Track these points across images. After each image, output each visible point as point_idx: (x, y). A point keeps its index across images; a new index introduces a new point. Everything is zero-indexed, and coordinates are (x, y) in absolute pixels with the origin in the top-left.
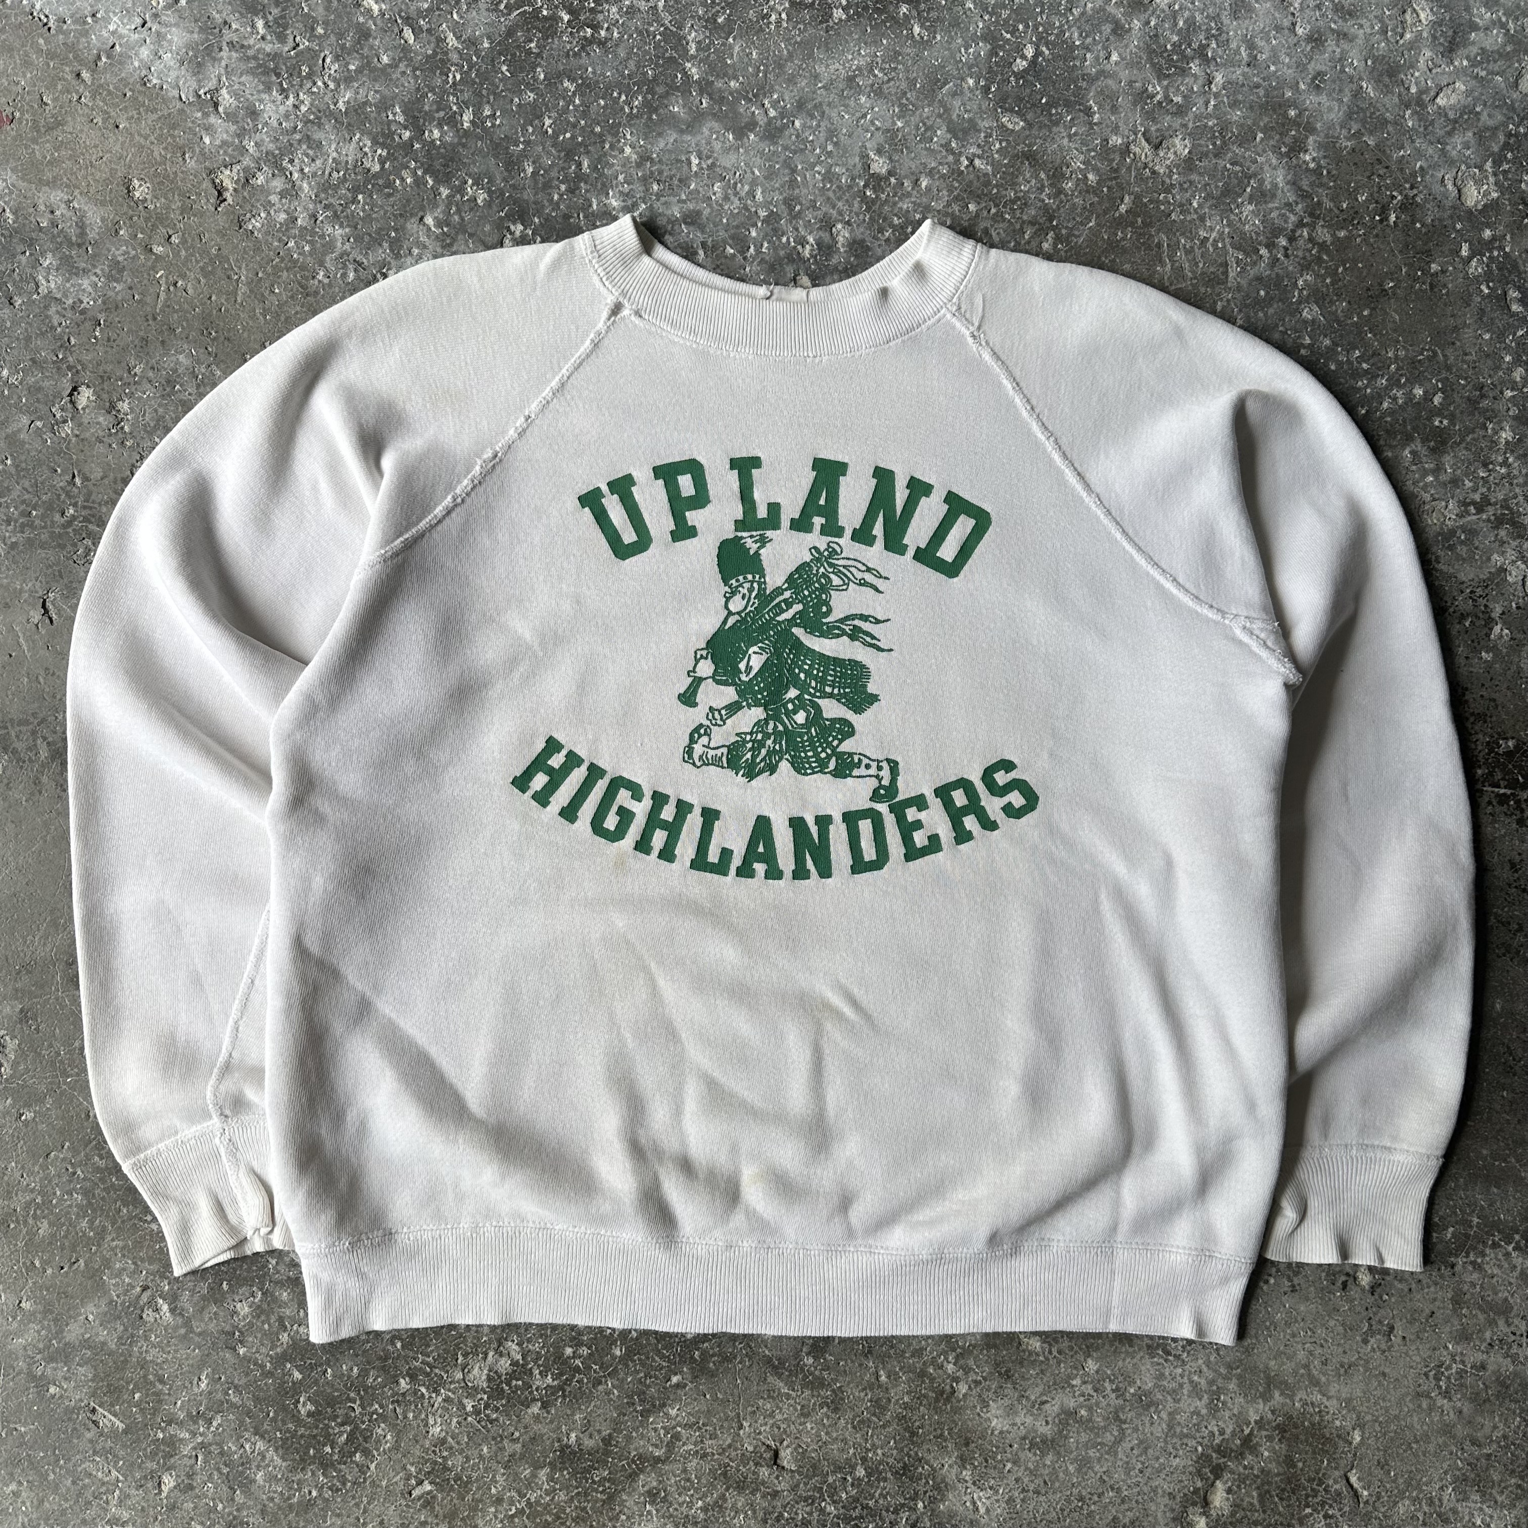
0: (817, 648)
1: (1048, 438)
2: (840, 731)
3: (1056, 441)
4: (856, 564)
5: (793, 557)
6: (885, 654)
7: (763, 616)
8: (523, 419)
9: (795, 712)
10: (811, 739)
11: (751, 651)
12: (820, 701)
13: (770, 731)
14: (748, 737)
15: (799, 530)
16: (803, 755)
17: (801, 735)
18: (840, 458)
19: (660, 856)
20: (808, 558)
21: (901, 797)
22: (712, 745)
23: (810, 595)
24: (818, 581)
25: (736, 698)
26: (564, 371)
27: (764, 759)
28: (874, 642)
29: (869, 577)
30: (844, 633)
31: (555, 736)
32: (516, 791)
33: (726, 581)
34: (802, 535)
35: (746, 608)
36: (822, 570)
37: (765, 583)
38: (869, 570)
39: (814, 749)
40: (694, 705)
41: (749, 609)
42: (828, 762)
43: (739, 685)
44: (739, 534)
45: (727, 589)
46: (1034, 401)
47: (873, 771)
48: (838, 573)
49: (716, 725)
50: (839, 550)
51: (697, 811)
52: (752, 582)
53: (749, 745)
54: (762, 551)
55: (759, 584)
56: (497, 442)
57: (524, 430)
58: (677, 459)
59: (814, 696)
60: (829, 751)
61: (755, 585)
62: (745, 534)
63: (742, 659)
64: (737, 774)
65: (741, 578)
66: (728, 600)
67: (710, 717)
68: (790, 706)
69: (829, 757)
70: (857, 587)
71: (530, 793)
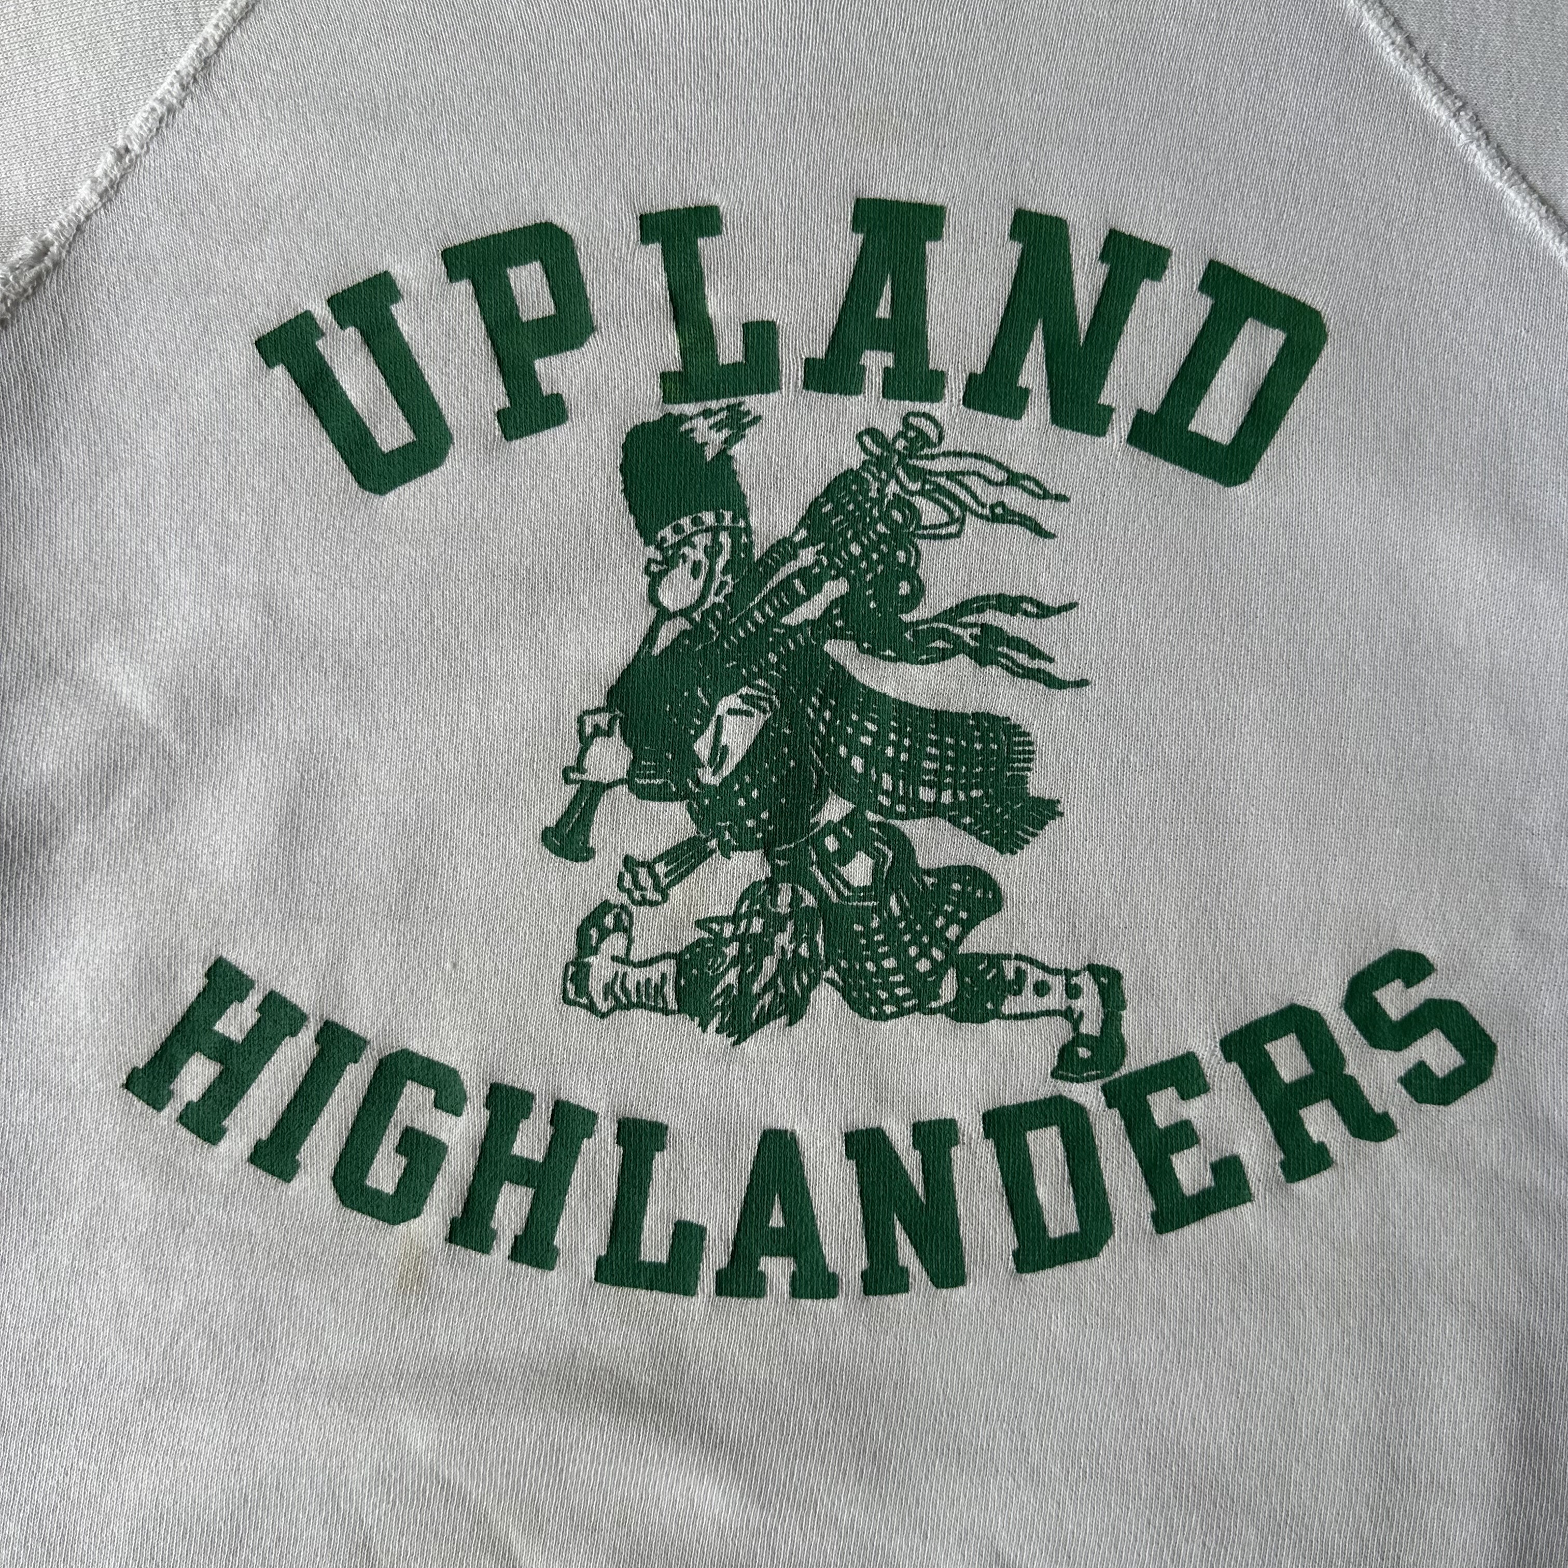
0: (890, 689)
1: (1456, 115)
2: (963, 900)
3: (1477, 121)
4: (977, 465)
5: (814, 460)
6: (1068, 693)
7: (749, 615)
8: (110, 158)
9: (844, 856)
10: (888, 926)
11: (722, 708)
12: (907, 827)
13: (784, 909)
14: (728, 930)
15: (828, 390)
16: (870, 966)
17: (863, 917)
18: (922, 194)
19: (518, 1253)
20: (854, 459)
21: (1133, 1063)
22: (635, 956)
23: (865, 555)
24: (885, 517)
25: (691, 829)
26: (209, 30)
27: (770, 985)
28: (1037, 664)
29: (1015, 499)
30: (958, 647)
31: (232, 957)
32: (139, 1105)
33: (647, 532)
34: (836, 401)
35: (703, 597)
36: (892, 488)
37: (748, 530)
38: (1013, 479)
39: (899, 952)
40: (584, 854)
41: (712, 599)
42: (938, 984)
43: (697, 798)
44: (676, 409)
45: (652, 552)
46: (1412, 25)
47: (1055, 999)
48: (935, 493)
49: (644, 902)
50: (933, 434)
51: (606, 1130)
52: (715, 531)
53: (732, 950)
54: (737, 450)
55: (734, 534)
56: (48, 220)
57: (115, 186)
58: (504, 226)
59: (889, 812)
60: (937, 954)
61: (724, 538)
62: (689, 409)
63: (700, 731)
64: (704, 1026)
65: (686, 522)
66: (655, 580)
67: (628, 882)
68: (831, 843)
69: (938, 970)
70: (987, 527)
71: (173, 1109)
